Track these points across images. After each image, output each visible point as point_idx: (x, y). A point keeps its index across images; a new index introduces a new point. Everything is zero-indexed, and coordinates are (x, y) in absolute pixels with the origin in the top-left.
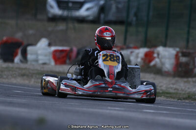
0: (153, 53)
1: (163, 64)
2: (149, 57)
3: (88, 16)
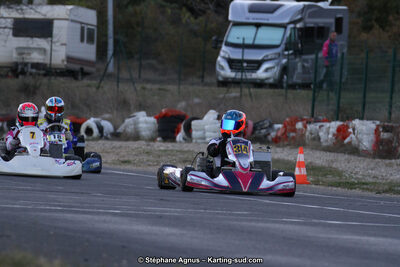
0: (348, 127)
1: (360, 141)
2: (342, 132)
3: (267, 79)
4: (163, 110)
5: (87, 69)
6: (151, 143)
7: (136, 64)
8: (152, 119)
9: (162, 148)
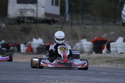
4: (96, 38)
5: (55, 19)
6: (90, 54)
7: (80, 16)
8: (90, 43)
9: (96, 56)
